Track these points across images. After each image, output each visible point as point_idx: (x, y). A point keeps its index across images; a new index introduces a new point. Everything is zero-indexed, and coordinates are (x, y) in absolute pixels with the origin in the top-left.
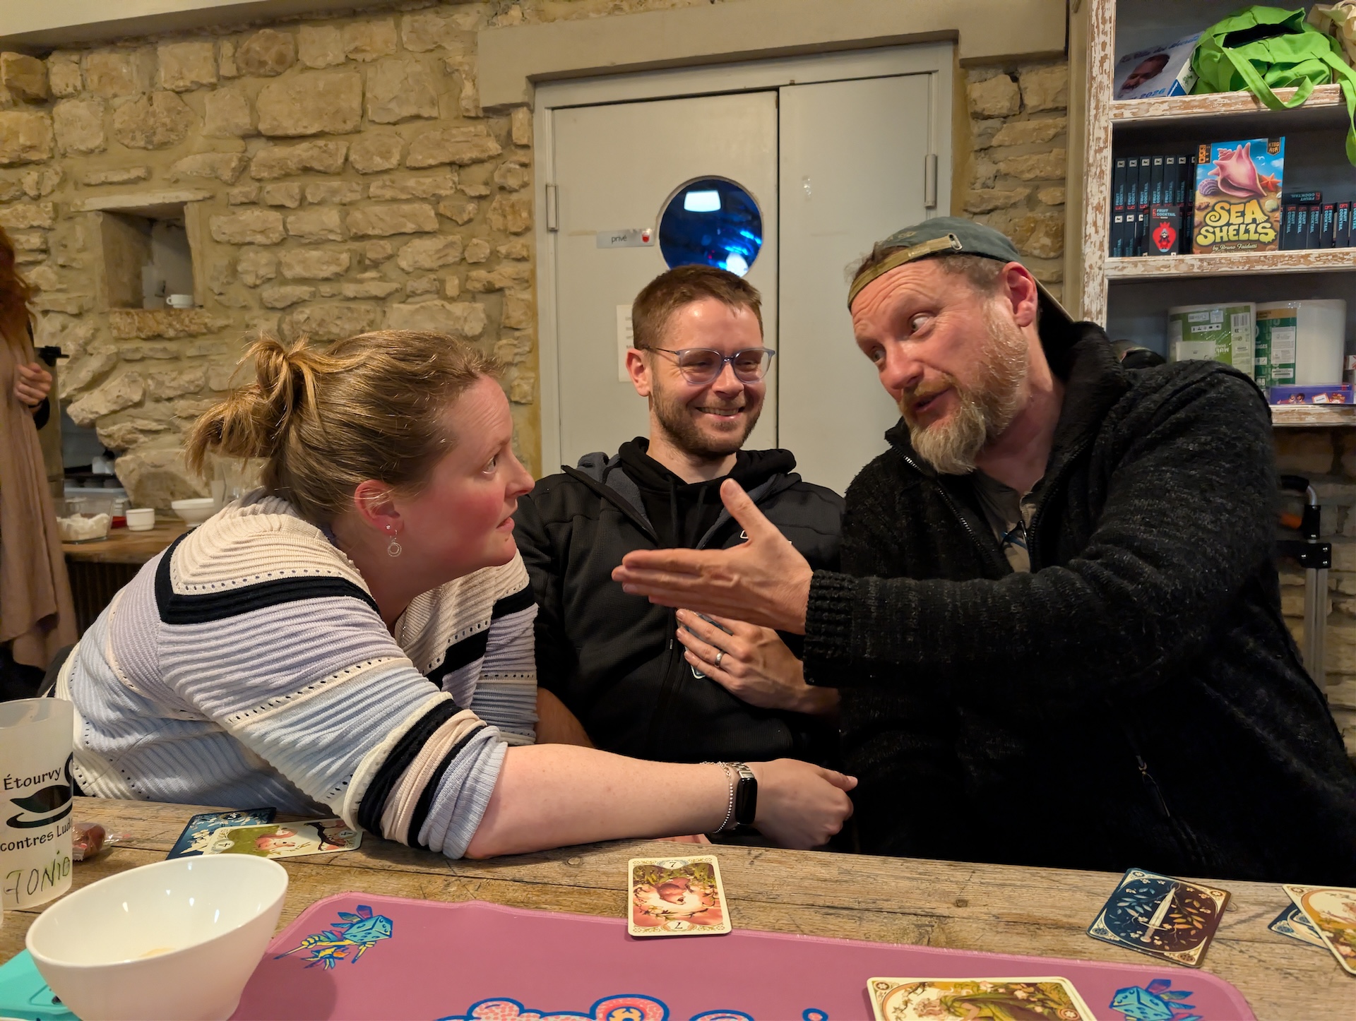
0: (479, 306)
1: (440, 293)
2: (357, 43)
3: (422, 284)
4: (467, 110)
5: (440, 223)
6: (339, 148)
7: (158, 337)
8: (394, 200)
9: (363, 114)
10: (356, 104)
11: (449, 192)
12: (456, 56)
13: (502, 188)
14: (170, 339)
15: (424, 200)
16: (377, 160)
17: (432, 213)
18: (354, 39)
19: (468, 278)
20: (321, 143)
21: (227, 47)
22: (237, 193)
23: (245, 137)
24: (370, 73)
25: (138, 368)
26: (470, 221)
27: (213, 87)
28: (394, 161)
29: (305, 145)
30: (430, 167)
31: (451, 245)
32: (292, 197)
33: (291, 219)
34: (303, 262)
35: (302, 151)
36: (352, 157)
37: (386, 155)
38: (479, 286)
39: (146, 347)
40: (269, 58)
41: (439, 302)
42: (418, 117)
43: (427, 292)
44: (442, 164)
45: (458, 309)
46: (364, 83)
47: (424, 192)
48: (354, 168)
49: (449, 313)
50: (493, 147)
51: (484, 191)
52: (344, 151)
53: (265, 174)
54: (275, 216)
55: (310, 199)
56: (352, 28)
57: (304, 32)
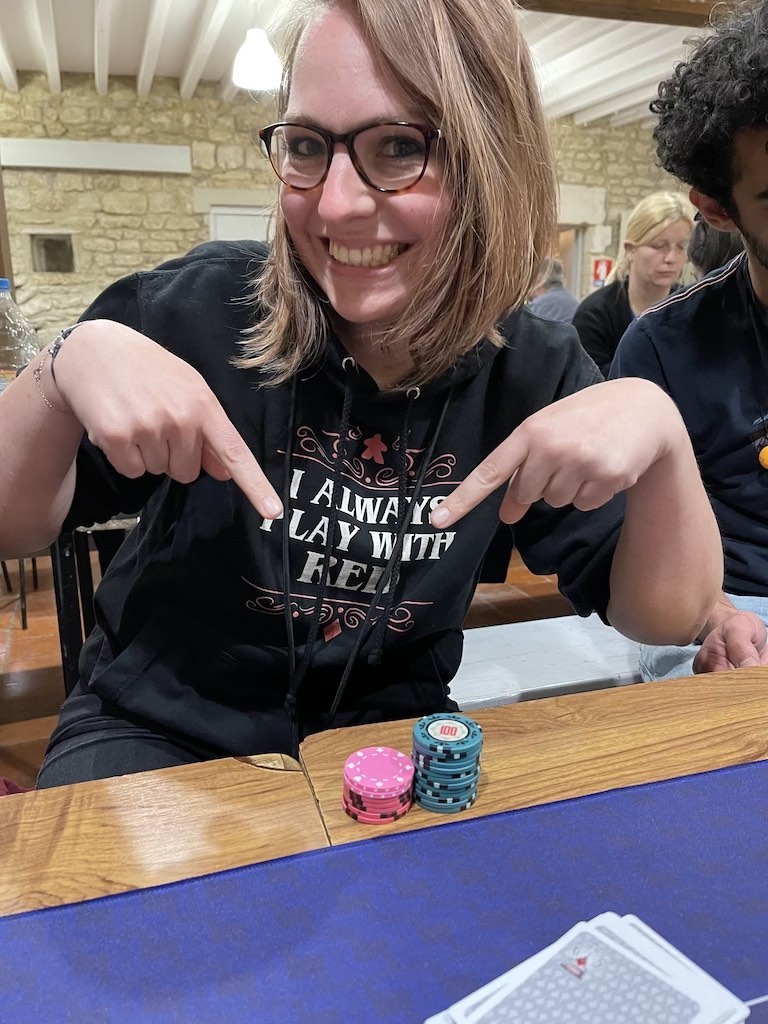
2: (145, 185)
6: (138, 220)
7: (59, 284)
9: (148, 209)
10: (144, 205)
11: (181, 239)
14: (66, 285)
15: (171, 241)
16: (154, 226)
17: (175, 246)
20: (130, 217)
21: (89, 178)
22: (95, 232)
23: (97, 212)
24: (150, 195)
25: (47, 296)
27: (81, 192)
28: (160, 227)
29: (123, 217)
30: (175, 230)
32: (118, 236)
33: (118, 243)
34: (125, 260)
35: (122, 220)
36: (145, 223)
37: (158, 224)
39: (52, 288)
40: (108, 185)
44: (179, 229)
46: (148, 199)
47: (172, 238)
48: (144, 228)
50: (197, 226)
52: (140, 221)
53: (106, 226)
54: (111, 243)
55: (126, 237)
56: (141, 179)
57: (123, 178)
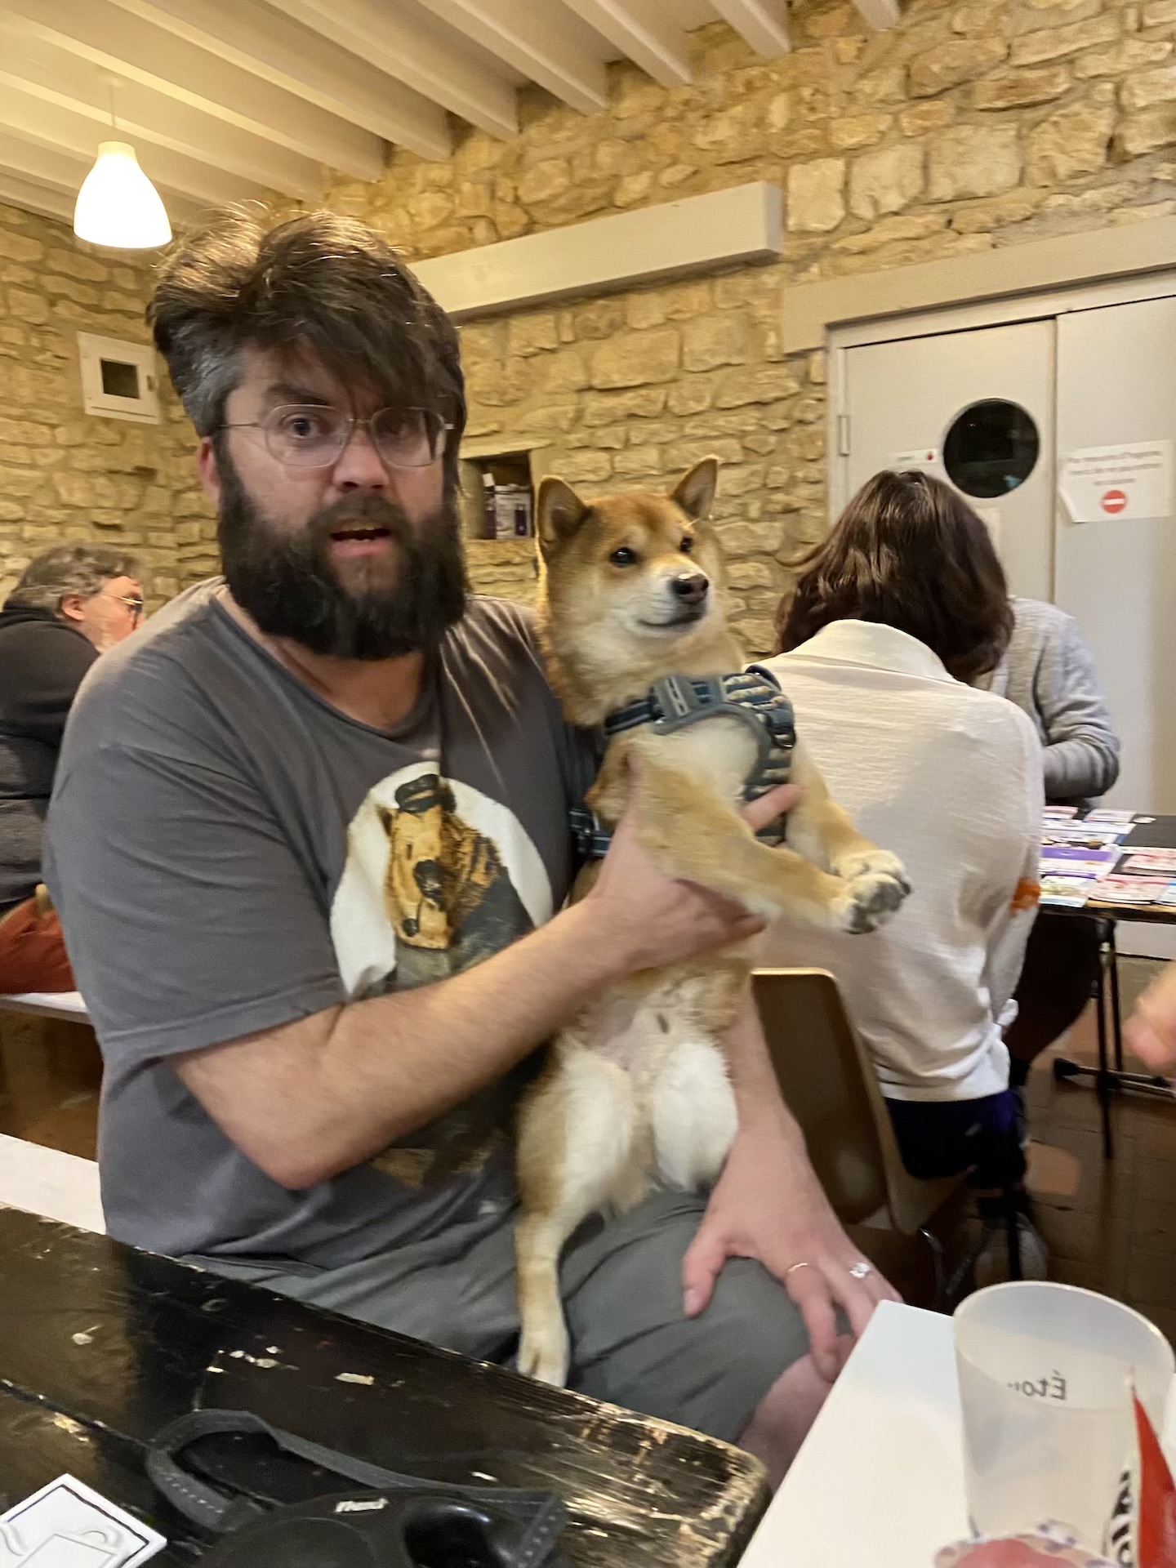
0: (777, 524)
1: (743, 515)
2: (677, 306)
3: (730, 508)
4: (770, 356)
5: (746, 455)
6: (658, 394)
7: (507, 563)
8: (705, 438)
9: (681, 363)
10: (673, 357)
11: (753, 428)
12: (762, 310)
13: (801, 422)
14: (516, 563)
15: (732, 436)
16: (692, 404)
17: (738, 447)
18: (673, 303)
19: (770, 502)
20: (643, 392)
21: (567, 317)
22: (574, 439)
23: (581, 391)
26: (771, 452)
27: (552, 351)
29: (630, 394)
30: (738, 407)
32: (618, 440)
33: (618, 458)
35: (628, 401)
36: (672, 403)
37: (699, 399)
38: (778, 508)
39: (498, 571)
40: (603, 324)
41: (743, 524)
42: (728, 365)
43: (733, 515)
44: (748, 404)
45: (759, 528)
47: (733, 429)
48: (670, 412)
49: (751, 532)
50: (793, 386)
51: (783, 424)
52: (662, 398)
53: (597, 422)
54: (604, 456)
55: (634, 440)
56: (672, 293)
57: (634, 300)
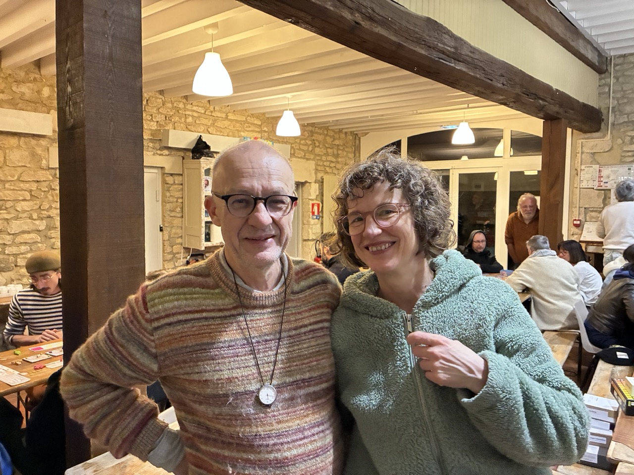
0: (44, 221)
1: (31, 218)
2: (3, 142)
3: (25, 215)
4: (43, 167)
5: (31, 197)
8: (14, 190)
9: (5, 162)
11: (35, 189)
15: (26, 190)
16: (9, 177)
17: (29, 195)
18: (1, 141)
19: (42, 214)
24: (8, 152)
28: (16, 178)
30: (29, 181)
31: (35, 204)
37: (13, 176)
38: (44, 216)
41: (30, 220)
42: (24, 166)
43: (26, 217)
44: (33, 181)
45: (37, 222)
46: (5, 155)
47: (27, 188)
49: (34, 224)
